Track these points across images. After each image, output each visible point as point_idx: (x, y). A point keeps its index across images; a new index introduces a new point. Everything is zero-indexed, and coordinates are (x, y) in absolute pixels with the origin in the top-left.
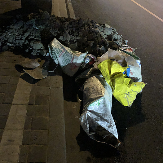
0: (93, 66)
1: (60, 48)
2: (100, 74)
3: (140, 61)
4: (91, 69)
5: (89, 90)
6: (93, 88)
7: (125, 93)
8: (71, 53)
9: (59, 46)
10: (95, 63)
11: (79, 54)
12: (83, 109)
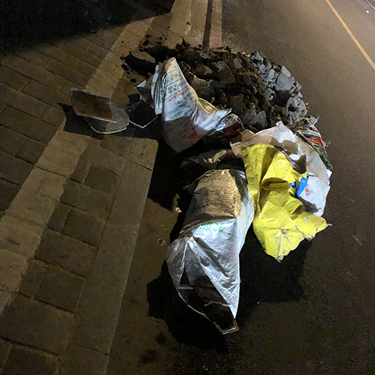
0: (230, 148)
1: (179, 82)
3: (331, 173)
5: (207, 194)
7: (280, 228)
8: (196, 101)
10: (239, 143)
11: (210, 108)
12: (182, 231)
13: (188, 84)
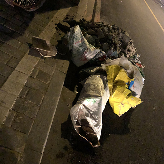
0: (101, 66)
2: (105, 76)
7: (121, 102)
8: (87, 45)
9: (80, 34)
10: (105, 64)
11: (93, 48)
12: (78, 101)
13: (84, 37)
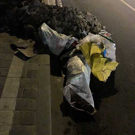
0: (76, 48)
1: (48, 31)
2: (81, 54)
3: (115, 44)
4: (74, 50)
5: (71, 67)
6: (75, 66)
7: (101, 70)
8: (57, 35)
9: (48, 29)
10: (78, 45)
11: (64, 36)
12: (67, 83)
